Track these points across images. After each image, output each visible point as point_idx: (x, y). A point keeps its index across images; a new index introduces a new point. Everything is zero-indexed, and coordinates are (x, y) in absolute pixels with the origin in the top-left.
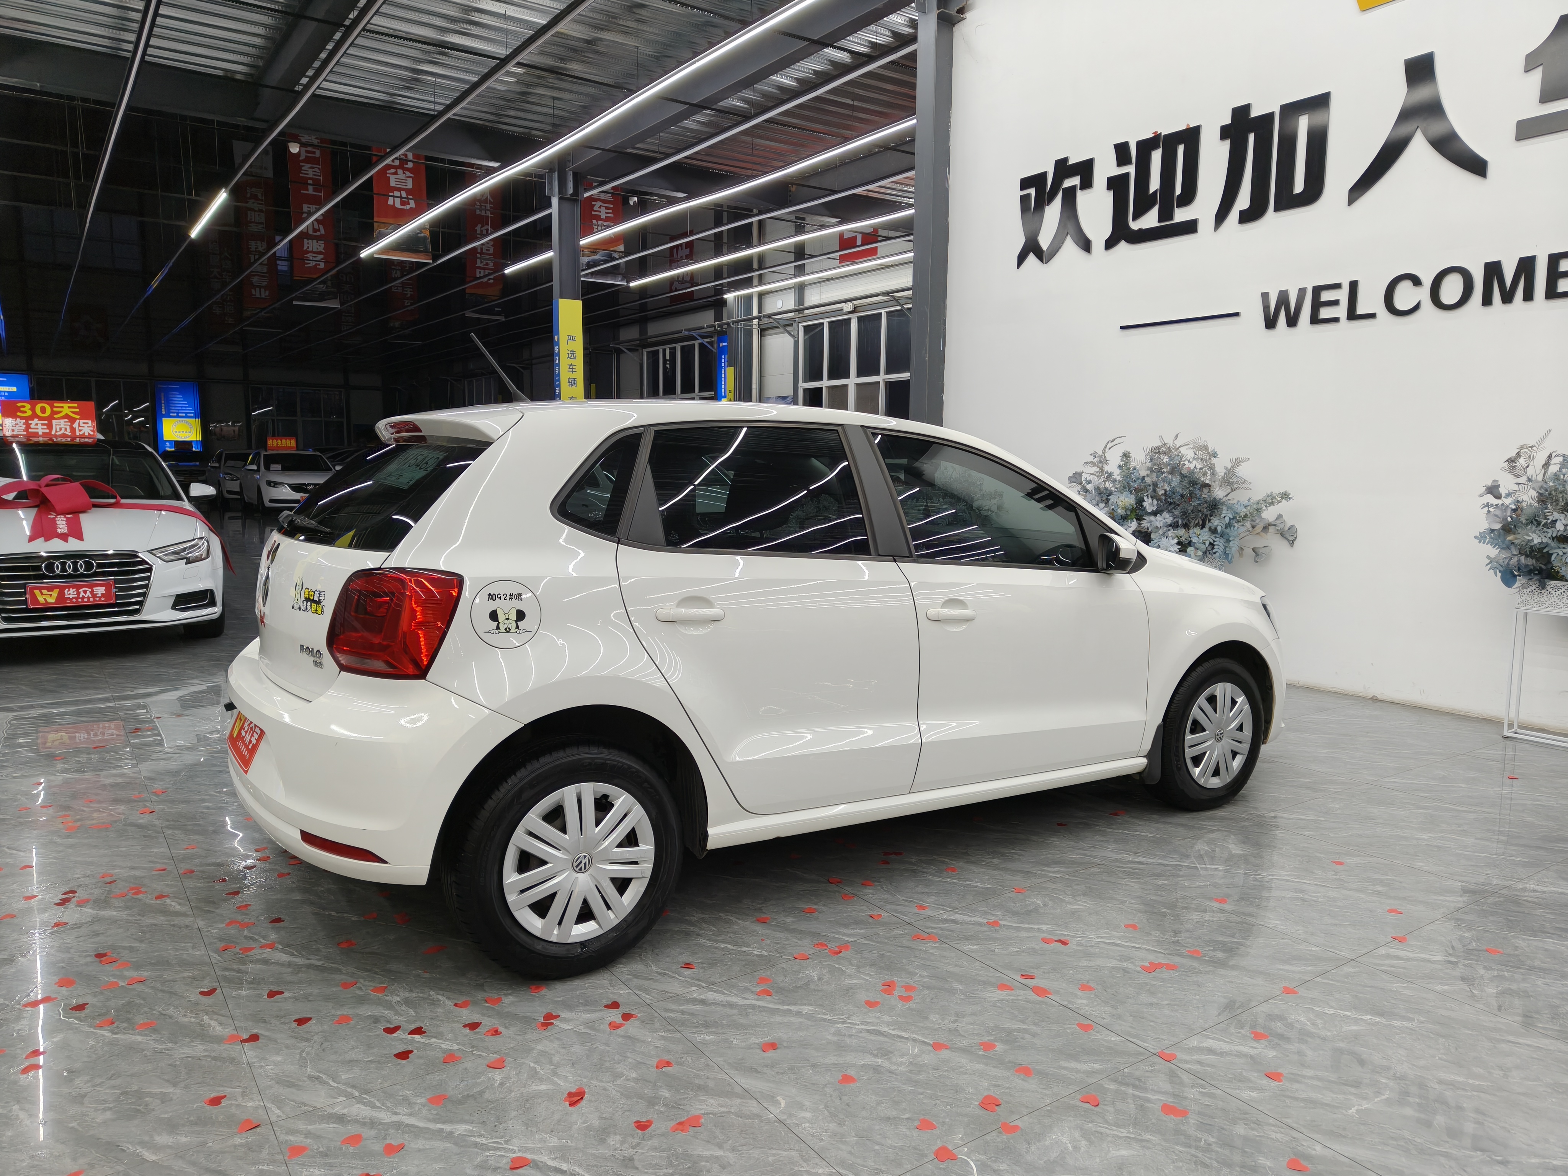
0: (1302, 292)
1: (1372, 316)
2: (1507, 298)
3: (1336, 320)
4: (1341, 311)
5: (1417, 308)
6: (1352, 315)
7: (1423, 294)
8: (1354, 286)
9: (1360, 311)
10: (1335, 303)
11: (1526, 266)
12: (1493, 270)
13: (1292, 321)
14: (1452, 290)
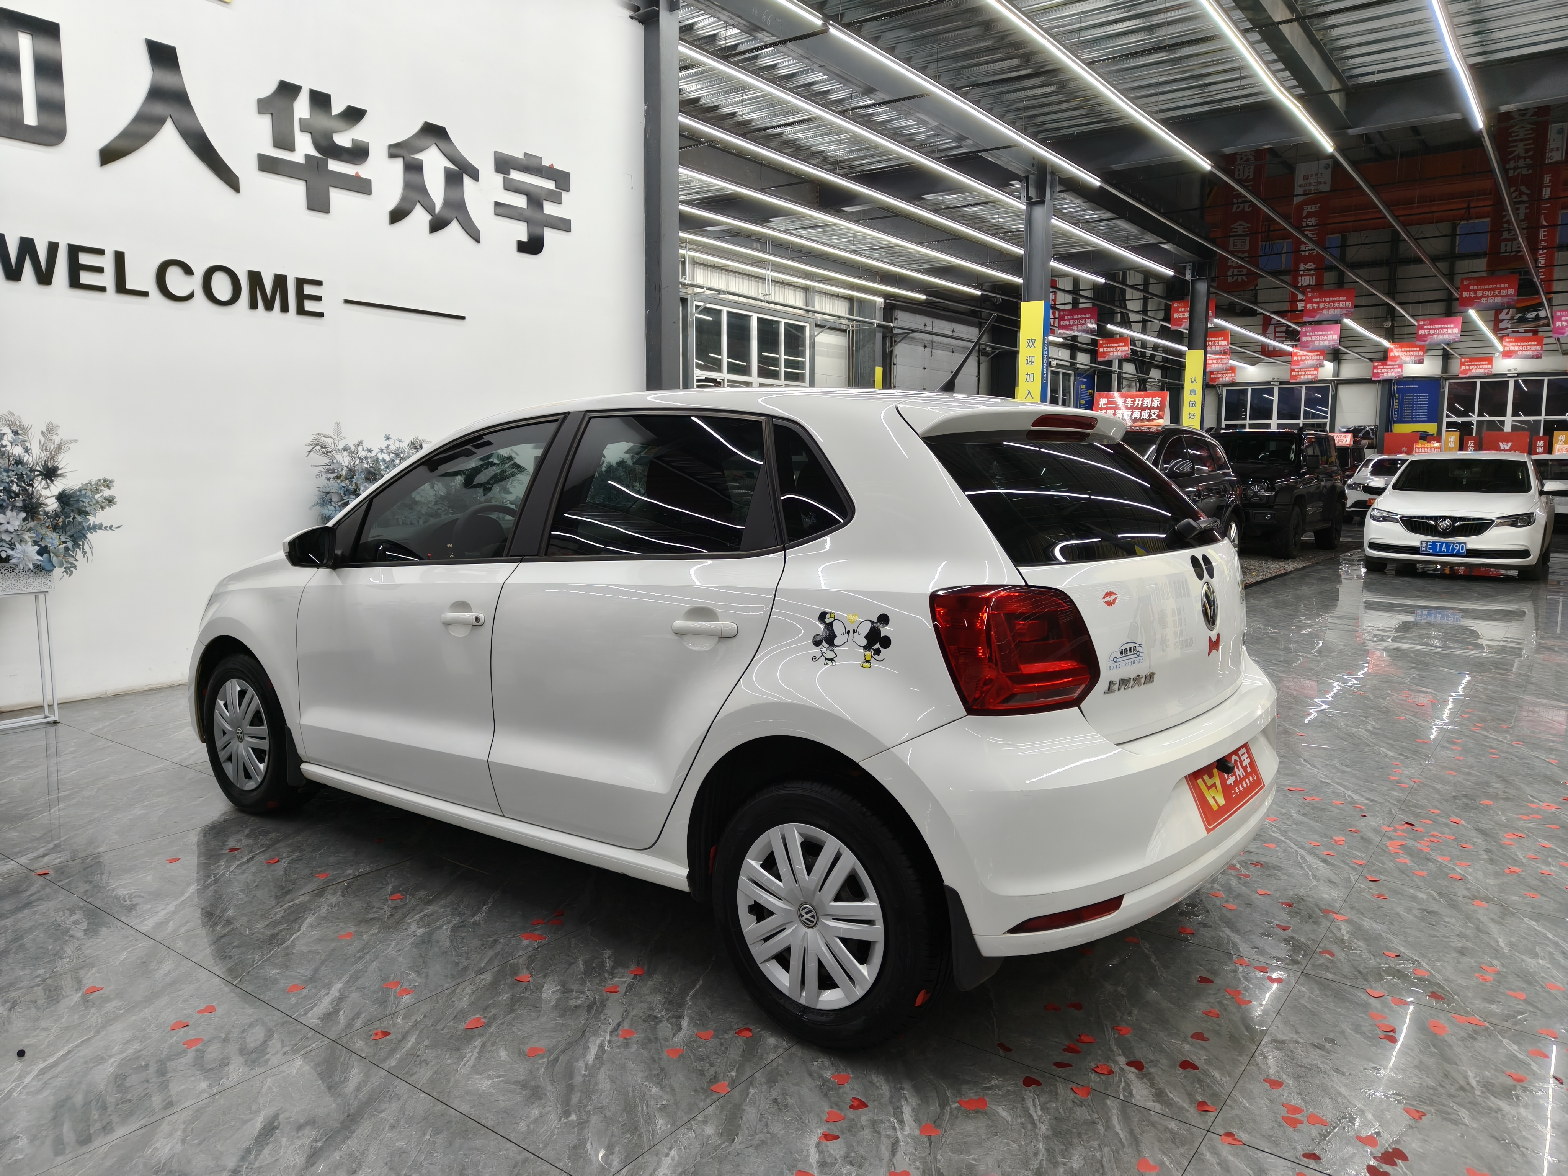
0: (53, 248)
1: (145, 294)
2: (269, 306)
3: (103, 289)
4: (107, 279)
5: (191, 296)
6: (121, 287)
7: (194, 284)
8: (120, 258)
9: (129, 286)
10: (100, 270)
11: (280, 281)
12: (255, 278)
13: (44, 278)
14: (222, 287)
